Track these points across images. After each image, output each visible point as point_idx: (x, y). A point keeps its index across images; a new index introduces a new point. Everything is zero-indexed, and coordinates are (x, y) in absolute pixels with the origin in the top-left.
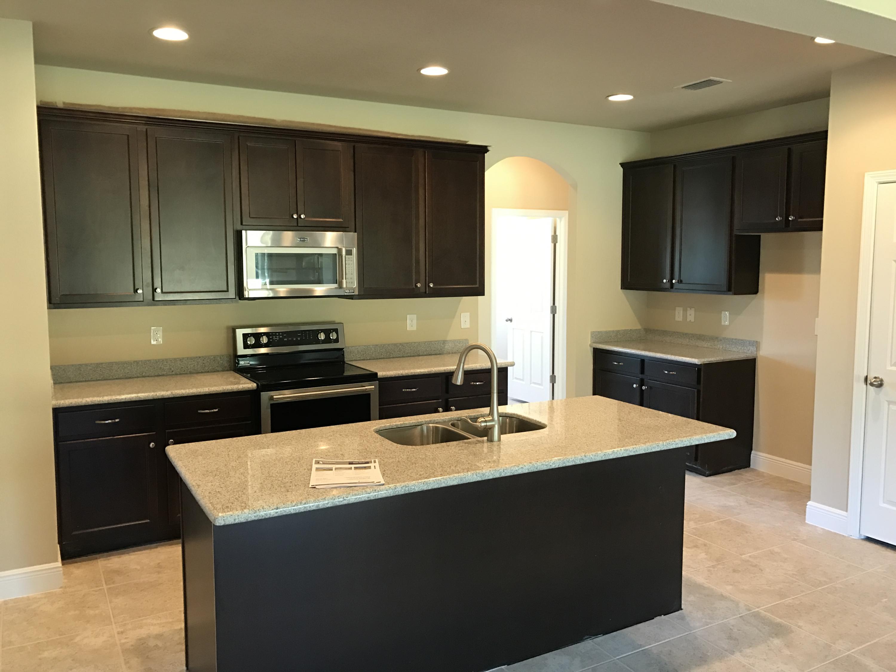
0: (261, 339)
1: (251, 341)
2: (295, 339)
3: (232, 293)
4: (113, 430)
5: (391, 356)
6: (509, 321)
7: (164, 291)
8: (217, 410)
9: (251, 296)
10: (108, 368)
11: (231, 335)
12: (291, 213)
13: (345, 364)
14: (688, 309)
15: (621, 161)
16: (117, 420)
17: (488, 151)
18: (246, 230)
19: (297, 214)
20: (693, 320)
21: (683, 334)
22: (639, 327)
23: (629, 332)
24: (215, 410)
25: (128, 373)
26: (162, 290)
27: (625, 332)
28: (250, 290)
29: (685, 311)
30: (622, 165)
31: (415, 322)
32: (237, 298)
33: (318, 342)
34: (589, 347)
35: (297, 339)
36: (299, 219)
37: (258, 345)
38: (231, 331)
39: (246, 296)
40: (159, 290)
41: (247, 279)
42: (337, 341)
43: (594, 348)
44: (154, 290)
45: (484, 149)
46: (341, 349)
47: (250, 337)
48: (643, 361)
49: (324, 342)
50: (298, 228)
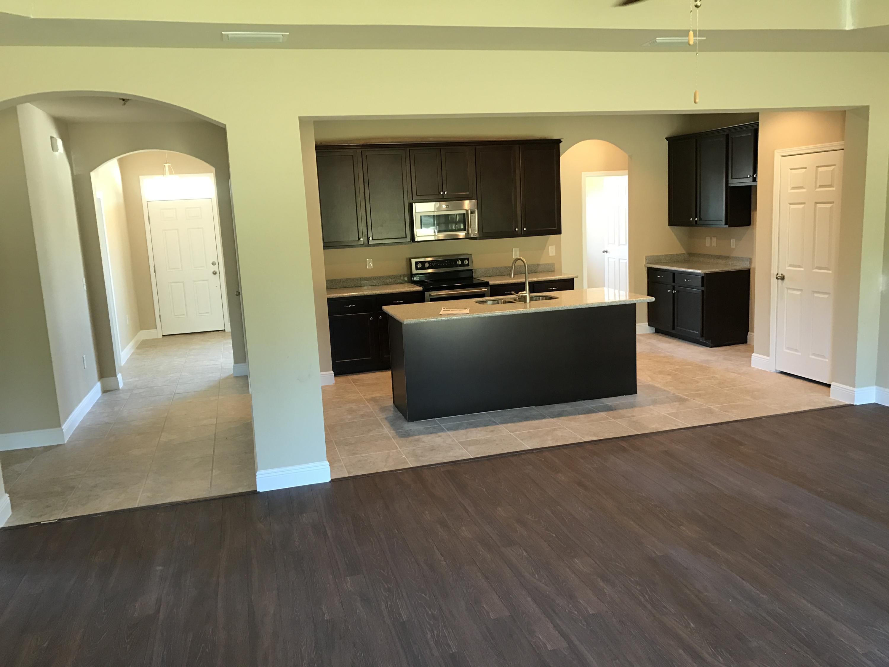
0: (425, 265)
1: (420, 266)
2: (444, 264)
3: (408, 239)
4: (352, 310)
5: (503, 275)
6: (605, 252)
7: (373, 239)
8: (403, 301)
9: (418, 240)
10: (346, 282)
11: (409, 263)
12: (439, 191)
13: (474, 279)
14: (713, 238)
15: (666, 136)
16: (354, 306)
17: (561, 142)
18: (415, 203)
19: (443, 192)
20: (715, 246)
21: (710, 256)
22: (683, 251)
23: (676, 256)
24: (402, 301)
25: (356, 284)
26: (372, 238)
27: (672, 256)
28: (418, 236)
29: (711, 239)
30: (667, 139)
31: (518, 253)
32: (411, 241)
33: (457, 266)
34: (644, 267)
35: (445, 265)
36: (444, 194)
37: (423, 268)
38: (408, 261)
39: (416, 240)
40: (371, 239)
41: (416, 229)
42: (468, 265)
43: (648, 267)
44: (368, 238)
45: (559, 141)
46: (471, 270)
47: (419, 263)
48: (674, 274)
49: (460, 266)
50: (444, 200)
